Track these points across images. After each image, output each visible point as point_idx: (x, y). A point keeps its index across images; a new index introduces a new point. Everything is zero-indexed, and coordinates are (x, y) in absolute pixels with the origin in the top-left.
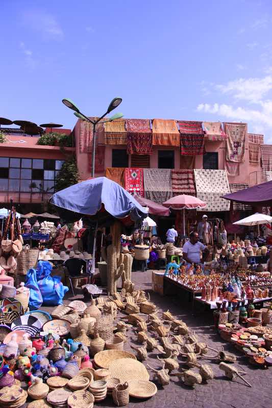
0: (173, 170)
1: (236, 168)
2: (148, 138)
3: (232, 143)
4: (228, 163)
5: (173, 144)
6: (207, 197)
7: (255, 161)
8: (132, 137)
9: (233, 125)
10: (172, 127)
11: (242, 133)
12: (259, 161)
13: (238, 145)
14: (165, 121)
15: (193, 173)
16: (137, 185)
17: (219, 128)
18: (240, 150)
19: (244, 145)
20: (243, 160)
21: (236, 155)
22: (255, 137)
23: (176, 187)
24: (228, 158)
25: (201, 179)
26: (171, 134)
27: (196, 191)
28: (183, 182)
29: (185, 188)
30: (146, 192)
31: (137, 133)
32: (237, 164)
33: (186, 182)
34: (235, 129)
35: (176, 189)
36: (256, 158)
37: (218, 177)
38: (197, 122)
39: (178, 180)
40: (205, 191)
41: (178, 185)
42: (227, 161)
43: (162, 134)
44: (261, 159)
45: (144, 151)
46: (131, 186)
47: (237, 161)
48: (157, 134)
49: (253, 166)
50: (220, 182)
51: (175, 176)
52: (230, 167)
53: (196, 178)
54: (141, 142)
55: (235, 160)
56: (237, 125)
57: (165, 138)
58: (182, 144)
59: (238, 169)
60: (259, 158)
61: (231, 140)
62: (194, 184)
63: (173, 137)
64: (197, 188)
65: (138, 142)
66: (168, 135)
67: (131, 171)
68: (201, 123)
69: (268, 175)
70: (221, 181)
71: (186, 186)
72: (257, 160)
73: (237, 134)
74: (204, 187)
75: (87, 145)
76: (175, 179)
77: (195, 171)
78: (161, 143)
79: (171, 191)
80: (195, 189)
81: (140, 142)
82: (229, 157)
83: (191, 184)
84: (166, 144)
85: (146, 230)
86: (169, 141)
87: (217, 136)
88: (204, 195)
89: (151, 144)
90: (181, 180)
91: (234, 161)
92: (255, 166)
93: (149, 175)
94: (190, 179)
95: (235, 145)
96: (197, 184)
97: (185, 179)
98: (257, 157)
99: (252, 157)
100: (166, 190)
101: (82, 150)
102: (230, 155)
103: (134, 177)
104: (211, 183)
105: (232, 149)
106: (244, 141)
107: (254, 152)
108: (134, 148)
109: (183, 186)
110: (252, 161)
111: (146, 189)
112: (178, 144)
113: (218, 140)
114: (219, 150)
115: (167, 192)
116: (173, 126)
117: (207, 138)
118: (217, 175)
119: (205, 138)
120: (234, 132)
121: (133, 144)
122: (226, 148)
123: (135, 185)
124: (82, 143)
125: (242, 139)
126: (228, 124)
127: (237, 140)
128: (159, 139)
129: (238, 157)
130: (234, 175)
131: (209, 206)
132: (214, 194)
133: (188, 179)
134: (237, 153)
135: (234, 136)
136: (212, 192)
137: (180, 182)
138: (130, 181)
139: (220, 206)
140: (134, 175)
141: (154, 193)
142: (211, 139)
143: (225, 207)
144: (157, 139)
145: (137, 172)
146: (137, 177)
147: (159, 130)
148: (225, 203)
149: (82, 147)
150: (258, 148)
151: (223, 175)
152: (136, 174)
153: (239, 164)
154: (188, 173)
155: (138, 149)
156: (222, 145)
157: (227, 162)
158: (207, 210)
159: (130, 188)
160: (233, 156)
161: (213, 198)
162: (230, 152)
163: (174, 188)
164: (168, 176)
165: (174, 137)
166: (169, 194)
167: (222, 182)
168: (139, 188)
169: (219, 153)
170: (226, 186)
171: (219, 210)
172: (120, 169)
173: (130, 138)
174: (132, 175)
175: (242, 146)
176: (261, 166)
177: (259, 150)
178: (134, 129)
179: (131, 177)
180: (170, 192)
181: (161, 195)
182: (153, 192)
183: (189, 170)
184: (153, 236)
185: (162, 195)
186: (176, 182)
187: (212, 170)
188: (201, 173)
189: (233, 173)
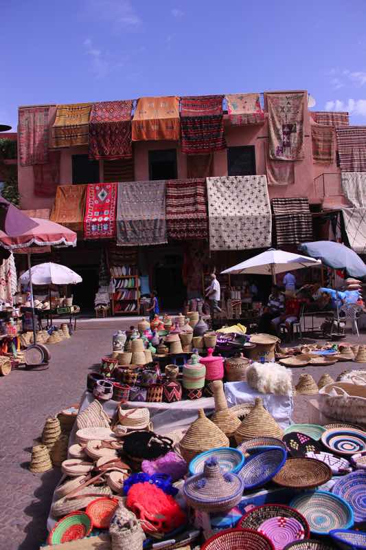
0: (170, 182)
1: (288, 170)
2: (125, 131)
3: (279, 127)
4: (273, 164)
5: (168, 137)
6: (228, 224)
7: (326, 157)
8: (96, 131)
9: (280, 96)
10: (170, 109)
11: (298, 107)
12: (334, 156)
13: (290, 129)
14: (158, 101)
15: (205, 184)
16: (106, 212)
17: (254, 104)
18: (294, 138)
19: (301, 130)
20: (301, 155)
21: (288, 149)
22: (333, 117)
23: (174, 210)
24: (273, 155)
25: (219, 195)
26: (163, 119)
27: (208, 215)
28: (187, 200)
29: (188, 212)
30: (119, 222)
31: (105, 125)
32: (290, 164)
33: (191, 200)
34: (283, 103)
35: (172, 213)
36: (327, 151)
37: (250, 188)
38: (215, 96)
39: (177, 197)
40: (224, 214)
41: (178, 206)
42: (270, 160)
43: (147, 122)
44: (337, 152)
45: (118, 153)
46: (97, 213)
47: (290, 159)
48: (138, 122)
49: (322, 165)
50: (253, 197)
51: (172, 191)
52: (276, 170)
53: (210, 192)
54: (113, 139)
55: (287, 157)
56: (289, 95)
57: (154, 128)
58: (183, 135)
59: (292, 173)
60: (334, 151)
61: (277, 123)
62: (206, 204)
63: (167, 124)
64: (211, 209)
65: (107, 138)
66: (158, 122)
67: (97, 188)
68: (223, 97)
69: (345, 179)
70: (255, 195)
71: (191, 208)
72: (330, 154)
73: (289, 111)
74: (223, 207)
75: (32, 152)
76: (172, 197)
77: (208, 182)
78: (147, 137)
79: (163, 217)
80: (207, 211)
81: (110, 138)
82: (275, 153)
83: (200, 203)
84: (155, 137)
85: (129, 287)
86: (160, 132)
87: (248, 115)
88: (223, 221)
89: (129, 140)
90: (183, 197)
91: (284, 158)
92: (327, 166)
93: (128, 194)
94: (200, 195)
95: (285, 130)
96: (210, 203)
97: (189, 196)
98: (330, 149)
99: (321, 150)
100: (154, 218)
101: (24, 161)
102: (276, 149)
103: (102, 199)
104: (237, 200)
105: (279, 138)
106: (302, 122)
107: (324, 141)
108: (101, 149)
109: (186, 208)
110: (321, 157)
111: (119, 218)
112: (175, 137)
113: (249, 123)
114: (256, 142)
115: (156, 220)
116: (171, 106)
117: (229, 120)
118: (248, 185)
119: (225, 120)
120: (283, 108)
121: (99, 142)
122: (269, 137)
123: (103, 212)
124: (24, 150)
125: (299, 118)
126: (270, 95)
127: (288, 121)
128: (144, 131)
129: (292, 152)
130: (286, 183)
131: (233, 241)
132: (240, 219)
133: (196, 195)
134: (288, 145)
135: (283, 115)
136: (238, 214)
137: (182, 201)
138: (95, 205)
139: (253, 239)
140: (103, 195)
141: (133, 223)
142: (235, 121)
143: (261, 240)
144: (140, 131)
145: (108, 190)
146: (106, 199)
147: (146, 114)
148: (261, 233)
149: (24, 156)
150: (331, 135)
151: (259, 183)
152: (106, 194)
153: (293, 163)
154: (196, 184)
155: (107, 150)
156: (261, 133)
157: (272, 161)
158: (229, 247)
159: (94, 217)
160: (281, 150)
161: (239, 225)
162: (276, 144)
163: (168, 213)
164: (160, 192)
165: (170, 125)
166: (158, 224)
167: (257, 197)
168: (108, 216)
169: (256, 148)
170: (264, 203)
171: (251, 247)
172: (79, 187)
173: (94, 133)
174: (99, 195)
175: (298, 132)
176: (338, 166)
177: (334, 136)
178: (104, 117)
179: (97, 198)
180: (161, 220)
181: (144, 226)
182: (131, 222)
183: (198, 180)
184: (142, 296)
185: (147, 225)
186: (174, 202)
187: (240, 177)
188: (219, 184)
189: (283, 180)
